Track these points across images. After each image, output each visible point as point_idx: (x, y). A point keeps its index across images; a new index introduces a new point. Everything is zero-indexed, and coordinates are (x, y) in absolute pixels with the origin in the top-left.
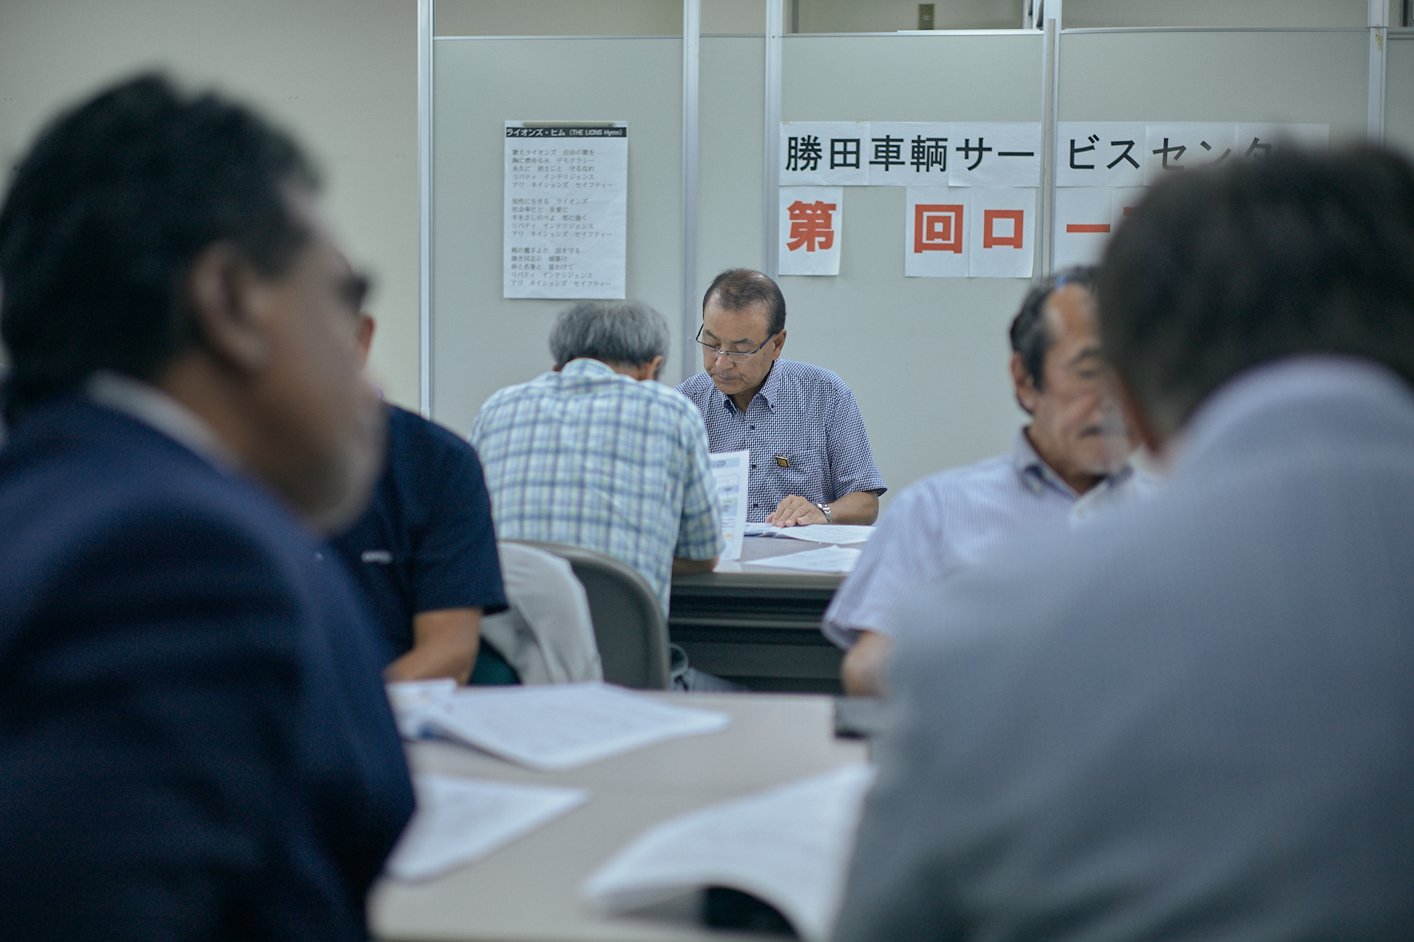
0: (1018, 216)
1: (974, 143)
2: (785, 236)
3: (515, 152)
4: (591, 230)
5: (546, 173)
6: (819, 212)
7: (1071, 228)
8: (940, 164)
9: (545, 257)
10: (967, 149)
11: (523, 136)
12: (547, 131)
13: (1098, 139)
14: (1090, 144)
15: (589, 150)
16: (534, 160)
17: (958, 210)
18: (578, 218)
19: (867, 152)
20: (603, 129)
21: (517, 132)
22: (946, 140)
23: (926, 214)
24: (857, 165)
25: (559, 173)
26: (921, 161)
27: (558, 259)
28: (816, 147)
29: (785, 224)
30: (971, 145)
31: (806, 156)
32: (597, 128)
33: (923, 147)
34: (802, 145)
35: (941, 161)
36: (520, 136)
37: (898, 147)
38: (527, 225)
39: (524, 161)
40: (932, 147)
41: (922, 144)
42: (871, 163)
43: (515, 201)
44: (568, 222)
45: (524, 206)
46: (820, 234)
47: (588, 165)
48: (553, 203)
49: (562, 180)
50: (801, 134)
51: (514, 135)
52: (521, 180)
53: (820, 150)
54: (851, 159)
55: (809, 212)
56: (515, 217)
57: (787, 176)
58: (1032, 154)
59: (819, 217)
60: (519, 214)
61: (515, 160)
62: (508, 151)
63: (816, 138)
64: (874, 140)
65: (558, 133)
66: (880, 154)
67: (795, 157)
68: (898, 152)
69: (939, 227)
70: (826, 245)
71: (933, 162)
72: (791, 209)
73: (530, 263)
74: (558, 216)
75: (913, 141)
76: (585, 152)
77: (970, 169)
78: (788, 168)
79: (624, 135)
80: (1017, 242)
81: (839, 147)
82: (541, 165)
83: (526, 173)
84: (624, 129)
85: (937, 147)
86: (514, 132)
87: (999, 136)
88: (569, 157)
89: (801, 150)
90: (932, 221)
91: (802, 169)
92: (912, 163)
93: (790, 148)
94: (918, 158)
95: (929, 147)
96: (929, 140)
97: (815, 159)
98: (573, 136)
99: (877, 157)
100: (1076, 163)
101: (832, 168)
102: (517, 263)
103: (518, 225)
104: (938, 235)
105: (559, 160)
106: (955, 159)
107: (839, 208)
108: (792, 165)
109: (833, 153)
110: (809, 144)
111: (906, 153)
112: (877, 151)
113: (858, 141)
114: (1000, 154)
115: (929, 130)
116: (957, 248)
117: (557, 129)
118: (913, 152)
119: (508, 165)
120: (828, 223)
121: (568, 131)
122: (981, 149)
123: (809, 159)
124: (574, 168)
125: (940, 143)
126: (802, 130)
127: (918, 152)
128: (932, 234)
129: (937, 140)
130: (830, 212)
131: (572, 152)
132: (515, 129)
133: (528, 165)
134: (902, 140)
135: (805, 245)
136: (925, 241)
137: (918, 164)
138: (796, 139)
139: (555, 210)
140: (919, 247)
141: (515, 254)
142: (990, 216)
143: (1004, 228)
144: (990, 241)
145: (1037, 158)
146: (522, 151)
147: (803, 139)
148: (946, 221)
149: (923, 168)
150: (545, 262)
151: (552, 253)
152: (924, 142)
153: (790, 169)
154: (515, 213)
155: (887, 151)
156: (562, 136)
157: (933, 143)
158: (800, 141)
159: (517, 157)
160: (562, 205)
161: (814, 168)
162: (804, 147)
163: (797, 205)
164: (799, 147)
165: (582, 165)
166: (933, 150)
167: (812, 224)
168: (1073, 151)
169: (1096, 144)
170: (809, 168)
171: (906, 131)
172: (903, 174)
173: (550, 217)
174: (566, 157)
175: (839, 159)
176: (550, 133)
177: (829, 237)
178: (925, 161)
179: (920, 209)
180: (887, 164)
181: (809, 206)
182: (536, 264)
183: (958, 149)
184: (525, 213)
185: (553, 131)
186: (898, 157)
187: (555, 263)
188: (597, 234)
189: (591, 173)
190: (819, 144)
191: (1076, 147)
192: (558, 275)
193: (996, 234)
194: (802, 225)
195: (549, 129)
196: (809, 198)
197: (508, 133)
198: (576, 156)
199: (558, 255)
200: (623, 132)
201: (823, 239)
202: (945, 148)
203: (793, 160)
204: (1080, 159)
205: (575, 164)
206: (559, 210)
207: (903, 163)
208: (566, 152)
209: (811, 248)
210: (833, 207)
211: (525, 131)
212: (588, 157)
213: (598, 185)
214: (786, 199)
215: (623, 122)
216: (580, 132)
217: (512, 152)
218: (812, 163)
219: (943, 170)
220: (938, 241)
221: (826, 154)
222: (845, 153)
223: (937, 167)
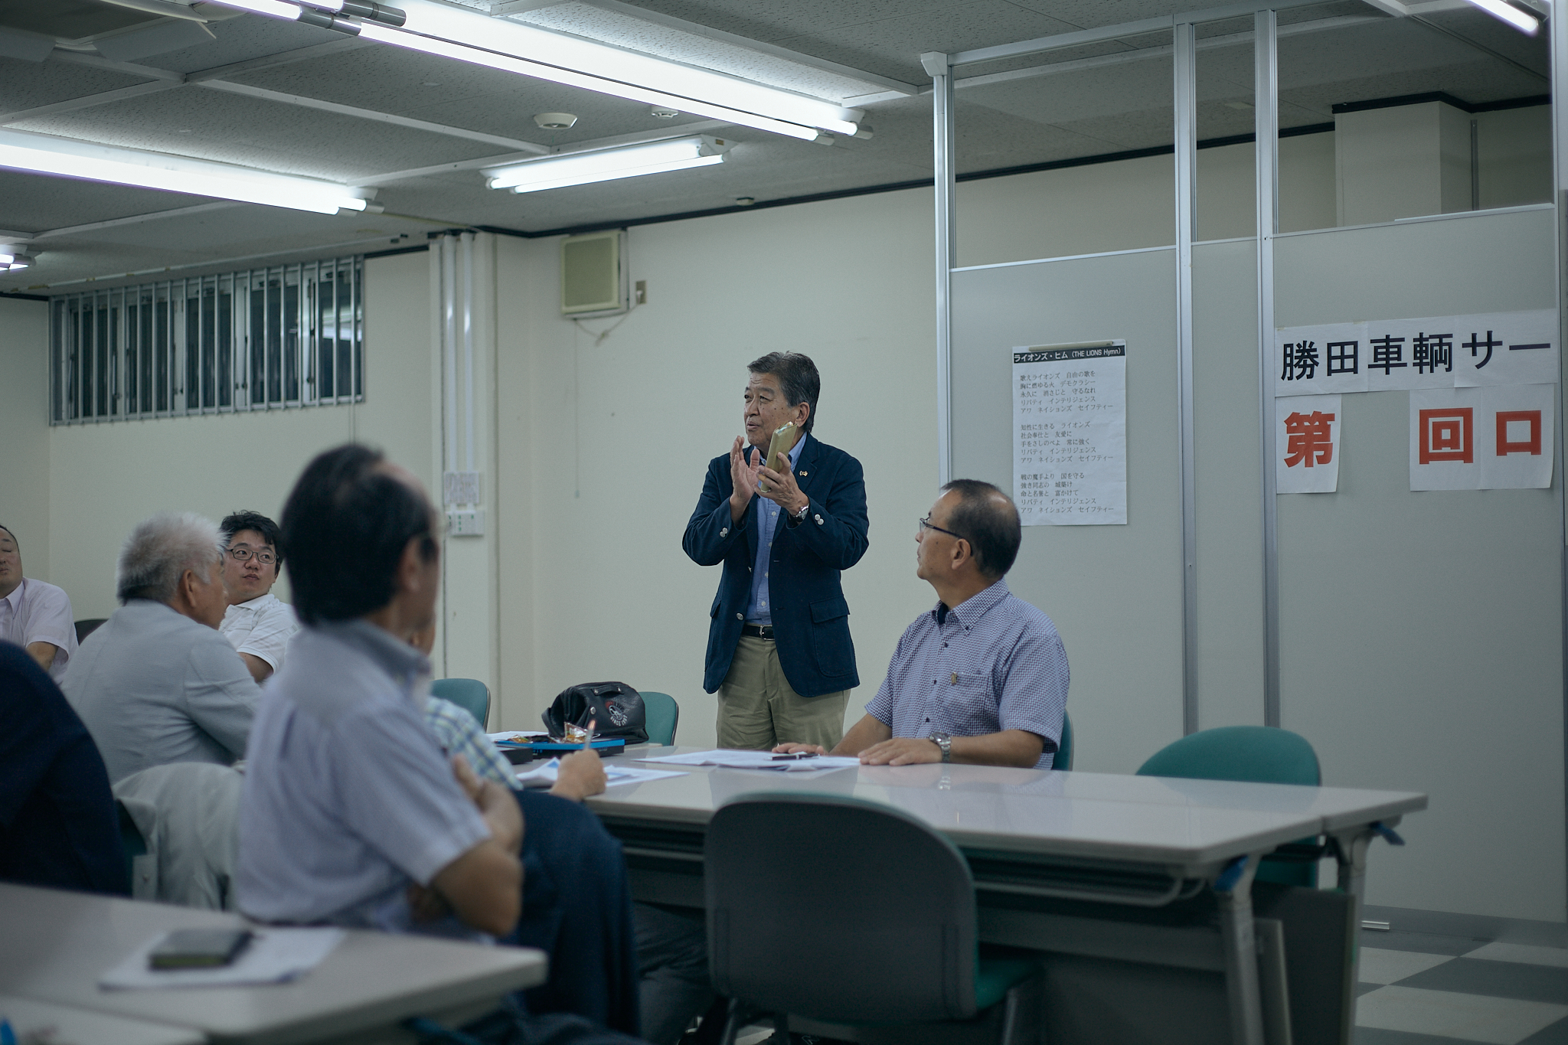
0: (1534, 418)
1: (1482, 338)
2: (1282, 452)
3: (1023, 378)
4: (1094, 454)
5: (1050, 398)
6: (1317, 423)
8: (1445, 364)
9: (1052, 483)
10: (1474, 345)
11: (1030, 361)
12: (1051, 355)
15: (1090, 371)
16: (1040, 385)
17: (1467, 414)
18: (1082, 442)
19: (1366, 355)
20: (1102, 348)
21: (1024, 357)
22: (1450, 336)
23: (1431, 420)
24: (1355, 370)
25: (1063, 396)
26: (1424, 361)
27: (1064, 485)
28: (1312, 353)
29: (1282, 439)
30: (1478, 340)
31: (1302, 363)
32: (1096, 349)
33: (1426, 346)
34: (1297, 351)
35: (1447, 360)
36: (1027, 361)
37: (1399, 347)
38: (1035, 451)
39: (1031, 386)
40: (1436, 345)
41: (1424, 343)
42: (1370, 366)
43: (1023, 427)
44: (1073, 446)
45: (1032, 432)
46: (1319, 447)
47: (1089, 387)
48: (1058, 428)
49: (1066, 403)
50: (1296, 340)
51: (1021, 361)
52: (1029, 406)
53: (1317, 356)
54: (1349, 363)
55: (1307, 424)
56: (1023, 444)
57: (1282, 386)
58: (1547, 346)
59: (1317, 429)
60: (1027, 440)
61: (1023, 386)
62: (1016, 378)
63: (1312, 343)
64: (1372, 341)
65: (1061, 356)
66: (1379, 356)
67: (1291, 365)
68: (1399, 353)
69: (1446, 434)
70: (1324, 459)
71: (1437, 362)
72: (1288, 422)
73: (1038, 490)
74: (1063, 440)
75: (1415, 340)
76: (1087, 374)
77: (1479, 366)
78: (1283, 378)
79: (1122, 354)
80: (1534, 447)
81: (1336, 351)
82: (1046, 389)
83: (1033, 398)
84: (1122, 347)
85: (1441, 344)
86: (1021, 358)
87: (1509, 327)
88: (1072, 380)
89: (1296, 357)
90: (1438, 427)
91: (1298, 377)
92: (1415, 365)
93: (1286, 355)
94: (1421, 358)
95: (1432, 345)
96: (1432, 337)
97: (1312, 367)
98: (1075, 358)
99: (1376, 359)
101: (1329, 374)
102: (1026, 490)
103: (1026, 452)
104: (1446, 443)
105: (1063, 383)
106: (1461, 357)
107: (1338, 418)
108: (1288, 374)
109: (1330, 358)
110: (1305, 350)
111: (1408, 355)
112: (1376, 353)
113: (1355, 344)
114: (1512, 348)
115: (1431, 327)
116: (1467, 456)
117: (1060, 351)
118: (1416, 352)
119: (1016, 391)
120: (1326, 435)
121: (1070, 353)
122: (1490, 344)
123: (1305, 366)
124: (1076, 390)
125: (1445, 340)
126: (1297, 336)
127: (1421, 352)
128: (1439, 443)
129: (1440, 337)
130: (1329, 423)
131: (1075, 375)
132: (1022, 355)
133: (1034, 390)
134: (1402, 340)
135: (1303, 460)
136: (1431, 450)
137: (1421, 365)
138: (1291, 346)
139: (1060, 435)
140: (1425, 457)
141: (1024, 481)
142: (1502, 419)
143: (1518, 432)
144: (1503, 447)
145: (1554, 350)
146: (1029, 376)
147: (1299, 345)
148: (1454, 427)
149: (1426, 369)
150: (1052, 489)
151: (1058, 478)
152: (1427, 339)
153: (1286, 378)
154: (1024, 440)
155: (1387, 353)
156: (1066, 359)
157: (1437, 341)
158: (1295, 348)
159: (1024, 382)
160: (1067, 429)
161: (1310, 376)
162: (1300, 354)
163: (1294, 417)
164: (1295, 354)
165: (1083, 387)
166: (1437, 348)
167: (1309, 437)
170: (1305, 376)
171: (1407, 330)
172: (1406, 377)
173: (1056, 442)
174: (1068, 380)
175: (1336, 364)
176: (1054, 356)
177: (1327, 449)
178: (1429, 360)
179: (1425, 415)
180: (1387, 367)
181: (1306, 418)
182: (1044, 490)
183: (1465, 345)
184: (1032, 439)
185: (1056, 355)
186: (1399, 358)
187: (1061, 489)
188: (1099, 457)
189: (1093, 394)
190: (1315, 350)
192: (1063, 501)
193: (1510, 439)
194: (1299, 439)
195: (1053, 353)
196: (1306, 409)
197: (1015, 359)
198: (1078, 379)
199: (1064, 480)
200: (1121, 350)
201: (1322, 453)
202: (1449, 345)
203: (1288, 369)
205: (1077, 386)
206: (1063, 434)
207: (1405, 365)
208: (1069, 375)
209: (1309, 463)
210: (1331, 417)
211: (1032, 356)
212: (1090, 378)
213: (1099, 406)
214: (1284, 411)
215: (1120, 340)
216: (1081, 354)
217: (1020, 378)
218: (1308, 370)
219: (1449, 369)
220: (1446, 450)
221: (1322, 360)
222: (1342, 357)
223: (1442, 367)
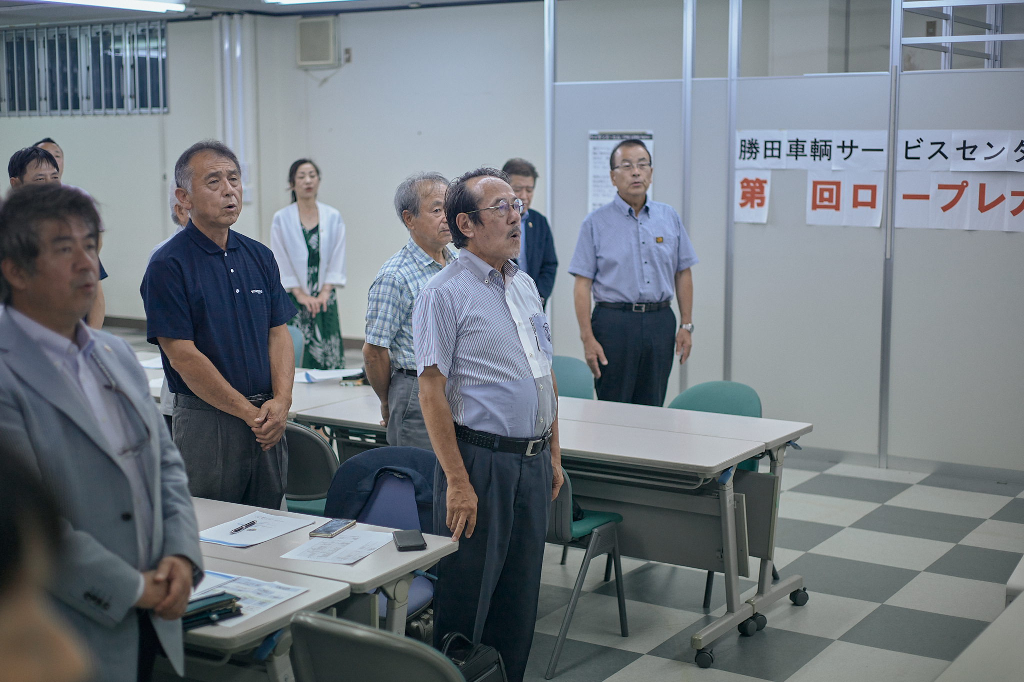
0: (873, 188)
1: (848, 144)
2: (738, 198)
3: (594, 149)
6: (757, 185)
7: (906, 197)
8: (827, 155)
10: (843, 147)
11: (599, 139)
13: (922, 141)
14: (917, 144)
16: (604, 154)
17: (838, 184)
19: (785, 148)
21: (596, 137)
22: (831, 141)
23: (819, 187)
24: (779, 157)
26: (817, 154)
28: (756, 146)
29: (738, 192)
30: (845, 145)
31: (750, 150)
33: (818, 146)
35: (828, 154)
36: (597, 139)
37: (803, 146)
38: (601, 191)
39: (599, 154)
41: (817, 144)
42: (788, 155)
43: (594, 177)
45: (599, 180)
46: (758, 198)
50: (748, 137)
51: (594, 139)
52: (598, 165)
53: (758, 147)
54: (776, 153)
55: (752, 184)
56: (594, 186)
57: (739, 163)
58: (882, 150)
59: (757, 188)
60: (597, 184)
61: (594, 153)
62: (591, 148)
63: (756, 140)
64: (789, 141)
66: (793, 150)
67: (744, 152)
68: (803, 148)
69: (826, 195)
70: (761, 204)
71: (823, 155)
72: (742, 183)
75: (812, 142)
77: (845, 158)
78: (740, 158)
79: (651, 139)
80: (872, 204)
81: (769, 145)
83: (600, 161)
84: (651, 135)
85: (826, 146)
86: (594, 137)
87: (863, 139)
89: (747, 147)
90: (822, 191)
91: (748, 158)
92: (811, 156)
93: (742, 146)
94: (815, 152)
95: (821, 146)
96: (821, 141)
97: (755, 153)
99: (791, 151)
100: (909, 156)
101: (765, 157)
103: (596, 191)
104: (826, 200)
106: (836, 153)
107: (769, 182)
108: (743, 156)
109: (766, 149)
110: (752, 144)
111: (807, 150)
112: (791, 148)
113: (780, 142)
114: (863, 150)
115: (821, 136)
116: (837, 208)
117: (616, 135)
118: (812, 148)
119: (591, 156)
120: (762, 192)
122: (852, 147)
123: (752, 152)
125: (828, 143)
126: (748, 135)
127: (815, 149)
128: (822, 199)
129: (825, 141)
130: (763, 185)
132: (594, 135)
133: (601, 156)
134: (805, 142)
135: (749, 205)
136: (818, 203)
137: (814, 156)
138: (745, 141)
140: (815, 207)
142: (857, 188)
143: (864, 196)
144: (856, 204)
145: (885, 152)
146: (598, 148)
147: (749, 141)
148: (831, 191)
149: (817, 158)
152: (818, 142)
153: (742, 159)
154: (594, 184)
155: (797, 148)
157: (823, 143)
158: (747, 142)
159: (595, 151)
161: (755, 158)
162: (749, 146)
163: (746, 181)
164: (747, 145)
166: (823, 147)
167: (753, 192)
168: (907, 148)
169: (921, 144)
170: (752, 158)
171: (808, 136)
172: (806, 162)
175: (769, 153)
177: (763, 199)
178: (819, 154)
179: (815, 184)
180: (796, 156)
181: (752, 181)
183: (838, 147)
184: (600, 184)
185: (614, 136)
186: (803, 152)
190: (758, 144)
191: (909, 146)
193: (860, 199)
194: (748, 192)
195: (612, 136)
196: (752, 176)
197: (591, 138)
200: (651, 137)
201: (759, 201)
202: (830, 146)
204: (911, 153)
207: (806, 155)
209: (752, 206)
210: (765, 182)
211: (600, 136)
214: (739, 177)
215: (650, 131)
218: (754, 155)
219: (829, 160)
220: (826, 203)
221: (761, 149)
222: (772, 149)
223: (825, 158)
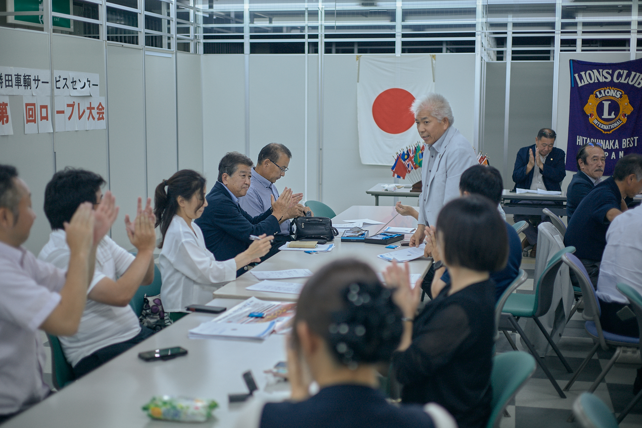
0: (46, 107)
1: (37, 78)
6: (4, 107)
7: (57, 112)
10: (35, 80)
13: (60, 77)
14: (59, 79)
17: (34, 105)
19: (14, 80)
23: (28, 107)
24: (12, 86)
26: (26, 84)
33: (26, 79)
35: (30, 85)
37: (20, 78)
42: (15, 85)
46: (5, 117)
53: (3, 79)
54: (10, 83)
55: (1, 107)
58: (48, 83)
59: (4, 109)
63: (1, 74)
64: (15, 75)
68: (20, 80)
69: (31, 113)
70: (7, 121)
71: (28, 85)
75: (24, 76)
77: (36, 88)
80: (47, 118)
81: (7, 78)
87: (41, 75)
90: (29, 110)
92: (24, 86)
96: (27, 76)
97: (2, 83)
99: (16, 82)
100: (57, 87)
101: (6, 87)
104: (31, 116)
106: (33, 82)
107: (8, 105)
109: (6, 80)
111: (22, 82)
112: (16, 80)
113: (11, 76)
114: (43, 82)
115: (27, 72)
116: (34, 121)
118: (24, 81)
120: (6, 112)
122: (38, 80)
125: (30, 77)
128: (29, 116)
130: (6, 107)
134: (21, 75)
135: (1, 122)
136: (28, 119)
140: (27, 121)
142: (41, 108)
143: (44, 112)
144: (41, 118)
145: (50, 84)
148: (32, 110)
149: (26, 87)
155: (18, 80)
161: (1, 87)
166: (28, 80)
167: (2, 112)
168: (57, 82)
171: (23, 72)
172: (22, 90)
175: (7, 83)
177: (7, 117)
179: (26, 105)
180: (18, 86)
181: (1, 105)
186: (20, 83)
190: (2, 77)
191: (57, 80)
193: (43, 115)
194: (0, 113)
202: (30, 79)
207: (22, 85)
209: (3, 123)
210: (6, 105)
218: (1, 85)
219: (30, 89)
220: (31, 118)
221: (4, 81)
222: (9, 81)
223: (29, 87)
